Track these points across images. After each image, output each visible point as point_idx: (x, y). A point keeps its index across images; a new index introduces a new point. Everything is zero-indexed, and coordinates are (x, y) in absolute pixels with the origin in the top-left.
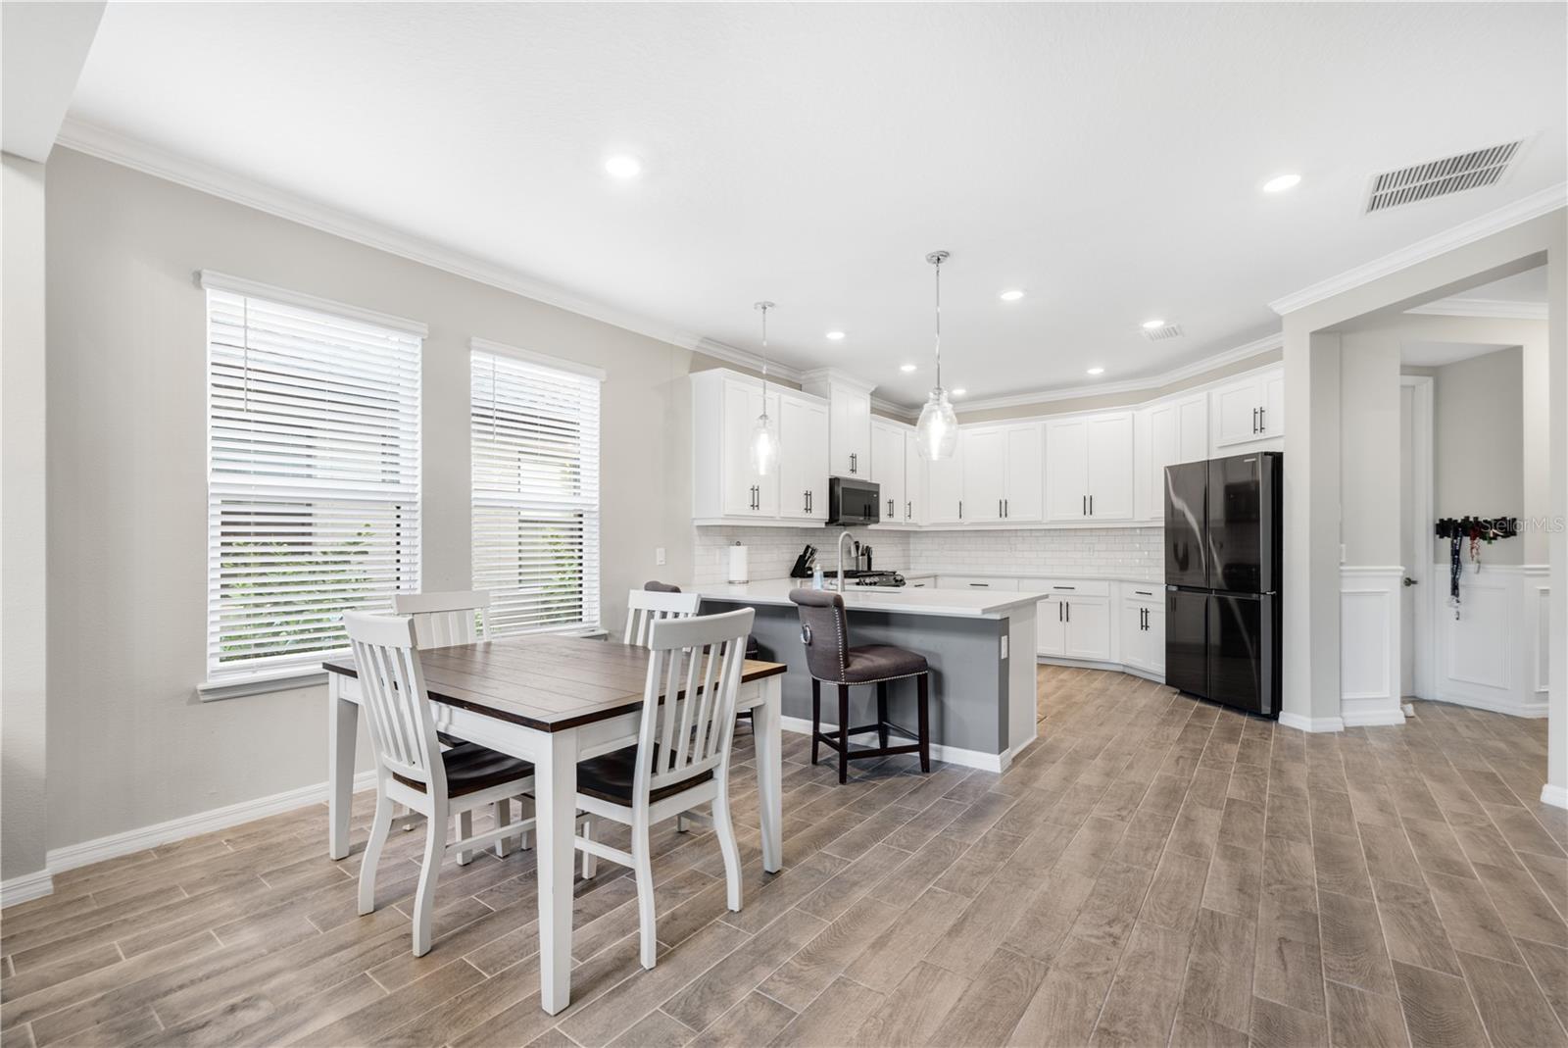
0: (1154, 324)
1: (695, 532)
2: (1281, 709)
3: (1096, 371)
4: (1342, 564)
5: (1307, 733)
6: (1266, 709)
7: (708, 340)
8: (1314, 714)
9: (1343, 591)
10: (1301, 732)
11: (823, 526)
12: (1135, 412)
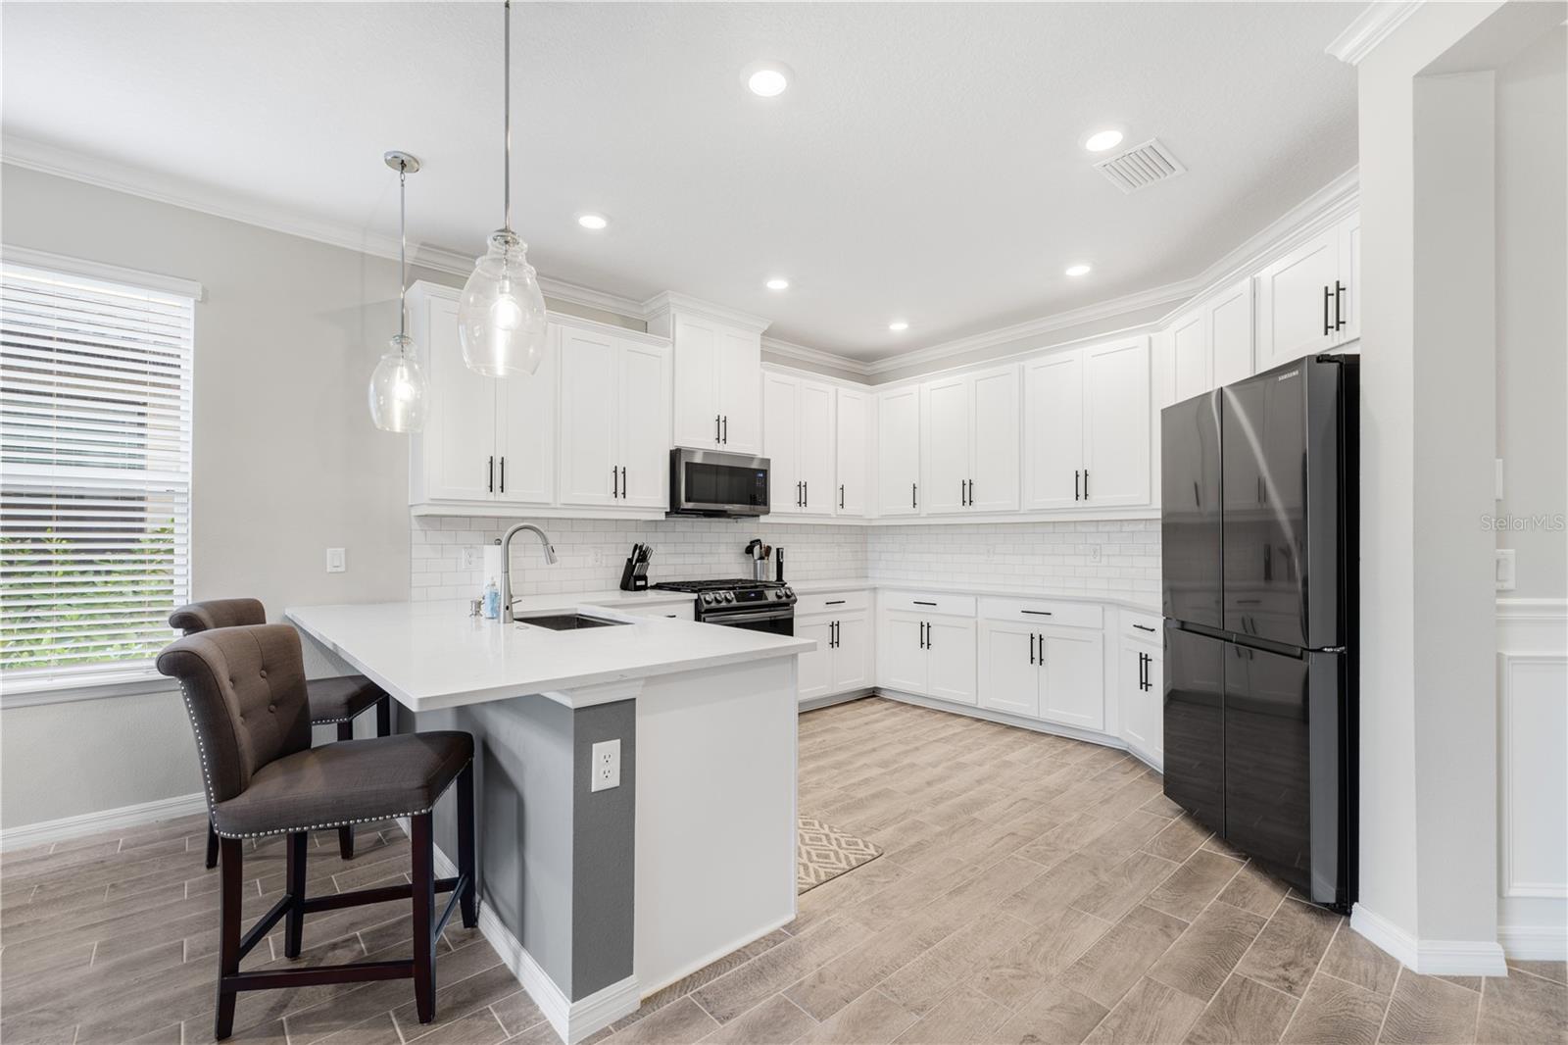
0: (1104, 141)
1: (415, 525)
2: (1355, 898)
3: (1078, 271)
4: (1501, 593)
5: (1406, 970)
6: (1325, 889)
7: (426, 246)
8: (1424, 931)
9: (1509, 653)
10: (1391, 963)
11: (663, 517)
12: (1152, 335)
